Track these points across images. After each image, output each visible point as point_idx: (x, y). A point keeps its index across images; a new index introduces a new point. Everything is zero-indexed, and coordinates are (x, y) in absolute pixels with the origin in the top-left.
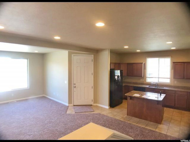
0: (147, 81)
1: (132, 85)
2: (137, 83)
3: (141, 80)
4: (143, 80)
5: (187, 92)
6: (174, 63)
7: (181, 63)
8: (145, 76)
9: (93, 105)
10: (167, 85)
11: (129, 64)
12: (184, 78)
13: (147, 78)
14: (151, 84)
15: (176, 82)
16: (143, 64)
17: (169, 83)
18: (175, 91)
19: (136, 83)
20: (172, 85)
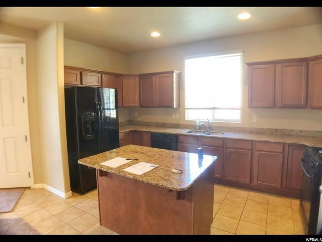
0: (186, 119)
1: (147, 130)
2: (164, 123)
3: (174, 116)
4: (178, 117)
5: (284, 144)
6: (249, 64)
7: (266, 66)
8: (181, 105)
9: (32, 187)
10: (234, 127)
11: (143, 77)
12: (274, 106)
13: (186, 111)
14: (196, 126)
15: (254, 119)
16: (174, 75)
17: (238, 120)
18: (252, 142)
19: (164, 125)
20: (246, 125)
